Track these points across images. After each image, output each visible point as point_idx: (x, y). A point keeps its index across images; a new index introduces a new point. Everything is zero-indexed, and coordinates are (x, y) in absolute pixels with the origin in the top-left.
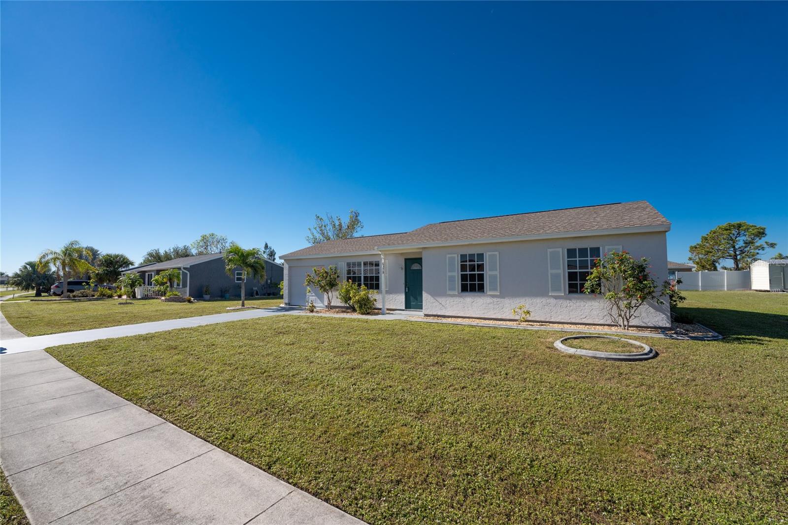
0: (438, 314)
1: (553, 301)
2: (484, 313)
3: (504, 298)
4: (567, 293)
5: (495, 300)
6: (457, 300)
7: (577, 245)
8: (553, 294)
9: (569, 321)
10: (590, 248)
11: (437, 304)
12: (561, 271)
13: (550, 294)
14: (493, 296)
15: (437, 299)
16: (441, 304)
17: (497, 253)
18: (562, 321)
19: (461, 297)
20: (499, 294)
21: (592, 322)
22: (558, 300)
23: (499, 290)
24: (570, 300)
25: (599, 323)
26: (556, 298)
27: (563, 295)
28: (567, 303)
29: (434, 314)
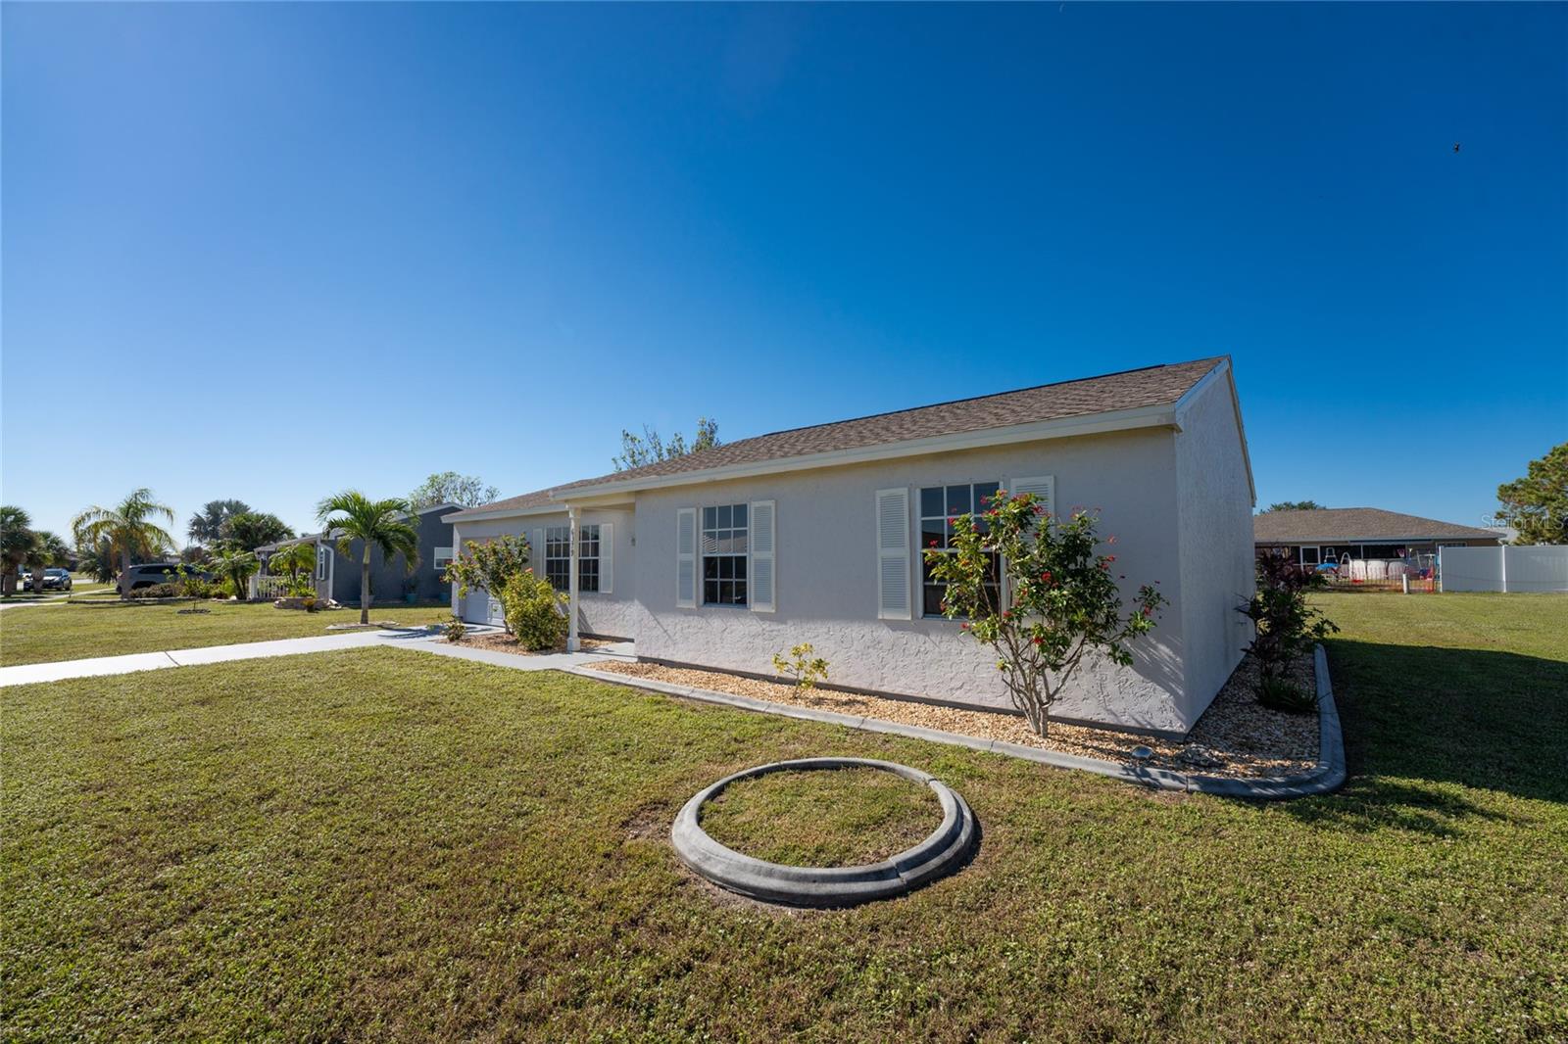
0: (662, 657)
1: (885, 633)
2: (744, 661)
3: (786, 623)
4: (920, 613)
5: (766, 625)
6: (695, 621)
7: (946, 477)
8: (887, 617)
9: (923, 695)
10: (975, 486)
11: (659, 631)
12: (904, 552)
13: (880, 617)
14: (763, 617)
15: (661, 620)
16: (666, 631)
17: (771, 503)
18: (908, 692)
19: (702, 616)
20: (773, 611)
21: (977, 703)
22: (899, 634)
23: (773, 601)
24: (927, 634)
25: (993, 705)
26: (895, 626)
27: (909, 618)
28: (914, 641)
29: (654, 656)
